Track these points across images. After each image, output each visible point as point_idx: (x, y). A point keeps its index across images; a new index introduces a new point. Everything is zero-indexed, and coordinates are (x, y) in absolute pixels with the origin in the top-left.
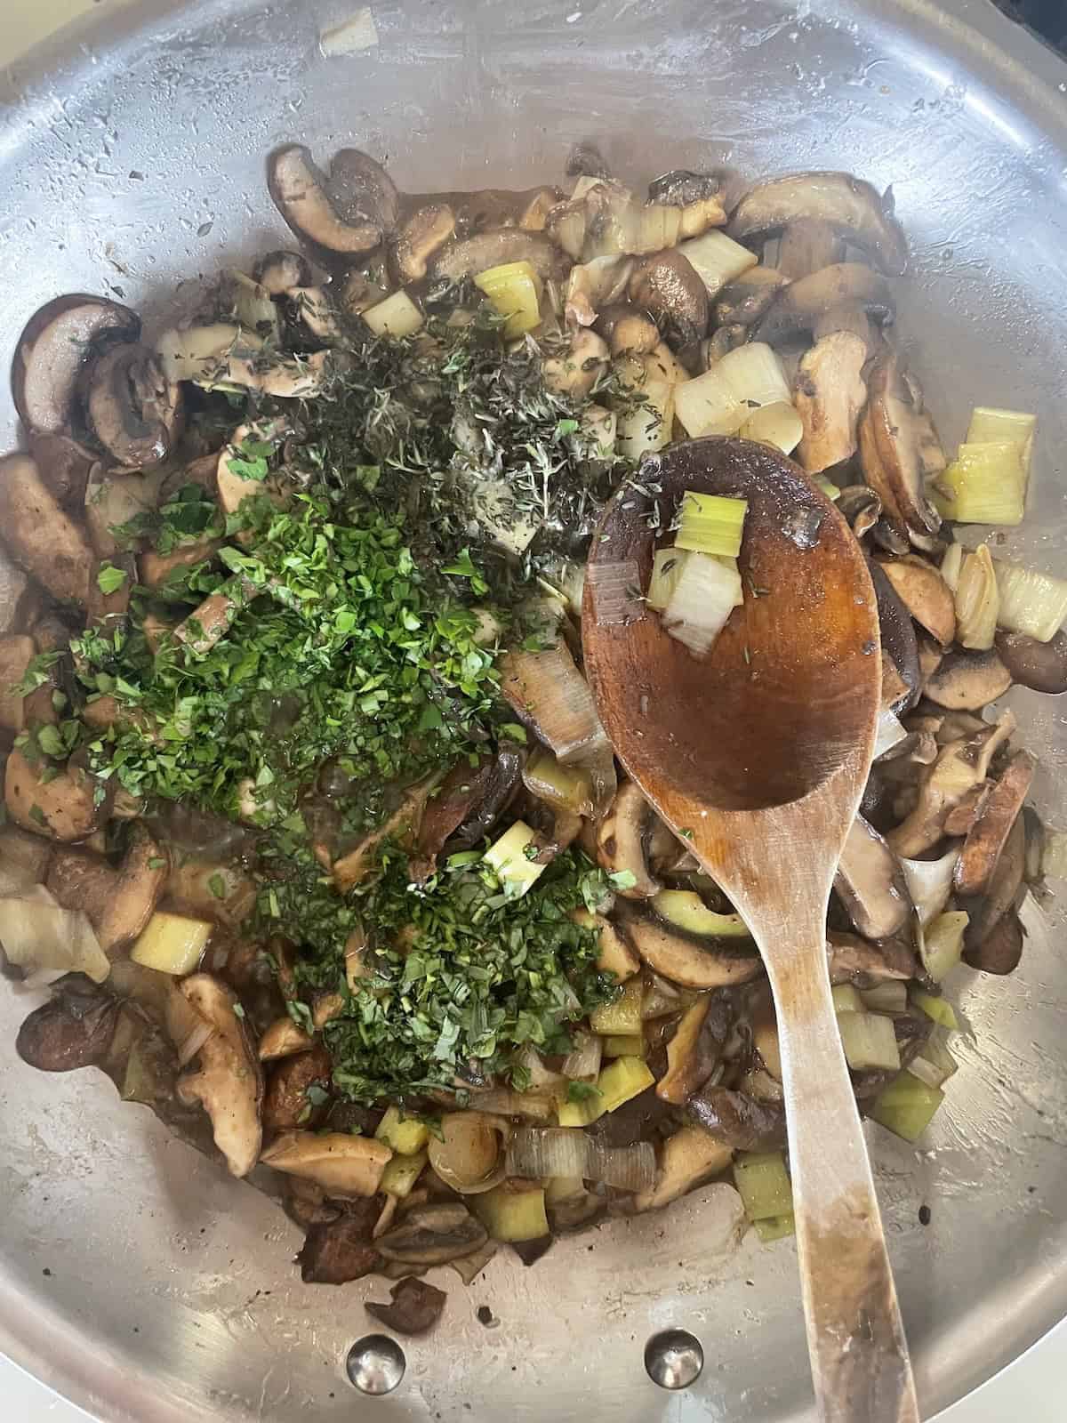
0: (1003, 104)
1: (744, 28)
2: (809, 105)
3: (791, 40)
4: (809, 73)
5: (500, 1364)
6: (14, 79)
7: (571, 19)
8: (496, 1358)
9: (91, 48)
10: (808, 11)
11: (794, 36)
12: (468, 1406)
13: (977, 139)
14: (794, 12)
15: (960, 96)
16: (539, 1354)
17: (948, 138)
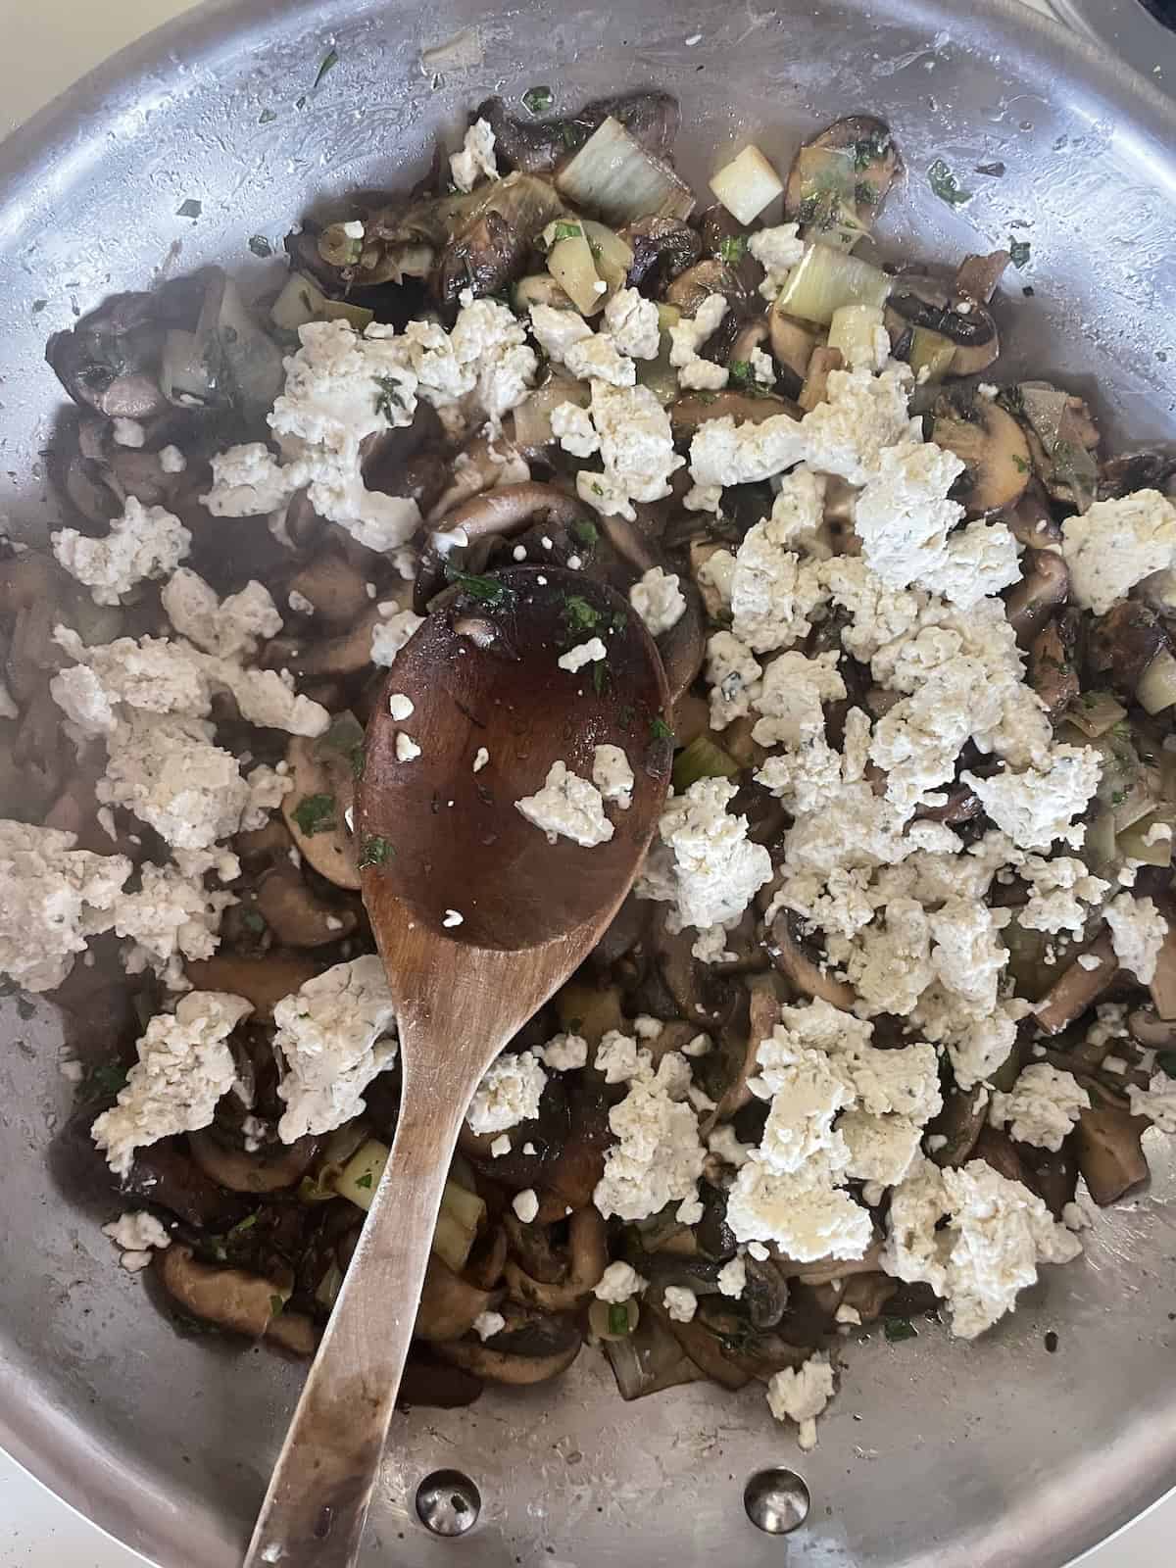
0: (1153, 142)
1: (876, 56)
2: (943, 140)
3: (926, 70)
4: (944, 105)
5: (585, 1503)
6: (96, 87)
7: (691, 42)
8: (579, 1497)
9: (179, 57)
10: (948, 39)
11: (931, 65)
12: (550, 1550)
13: (1125, 181)
14: (931, 39)
15: (1107, 133)
16: (629, 1492)
17: (1093, 178)
